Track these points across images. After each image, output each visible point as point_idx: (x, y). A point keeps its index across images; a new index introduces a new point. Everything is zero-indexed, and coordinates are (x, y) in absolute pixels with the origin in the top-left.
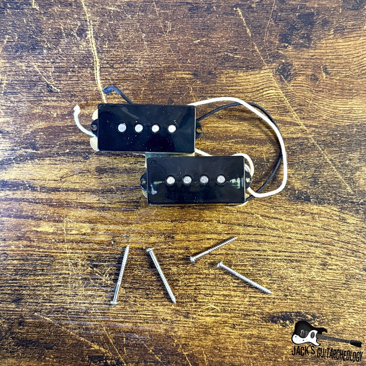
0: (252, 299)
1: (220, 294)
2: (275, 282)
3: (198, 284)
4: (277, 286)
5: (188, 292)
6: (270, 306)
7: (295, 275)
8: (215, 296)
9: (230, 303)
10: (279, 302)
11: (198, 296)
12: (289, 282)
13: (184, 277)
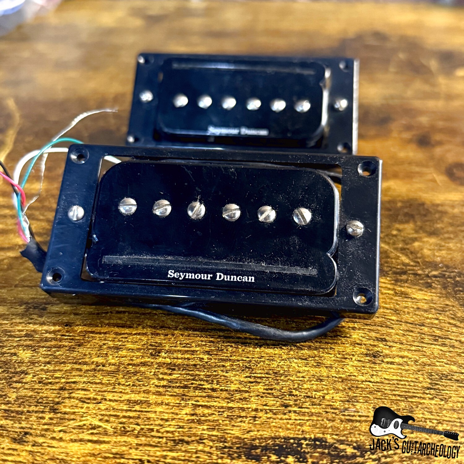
0: (200, 411)
1: (122, 399)
2: (259, 380)
3: (73, 380)
4: (265, 387)
5: (43, 393)
6: (245, 426)
7: (308, 371)
8: (108, 403)
9: (142, 416)
10: (268, 418)
11: (63, 402)
12: (293, 381)
13: (42, 367)
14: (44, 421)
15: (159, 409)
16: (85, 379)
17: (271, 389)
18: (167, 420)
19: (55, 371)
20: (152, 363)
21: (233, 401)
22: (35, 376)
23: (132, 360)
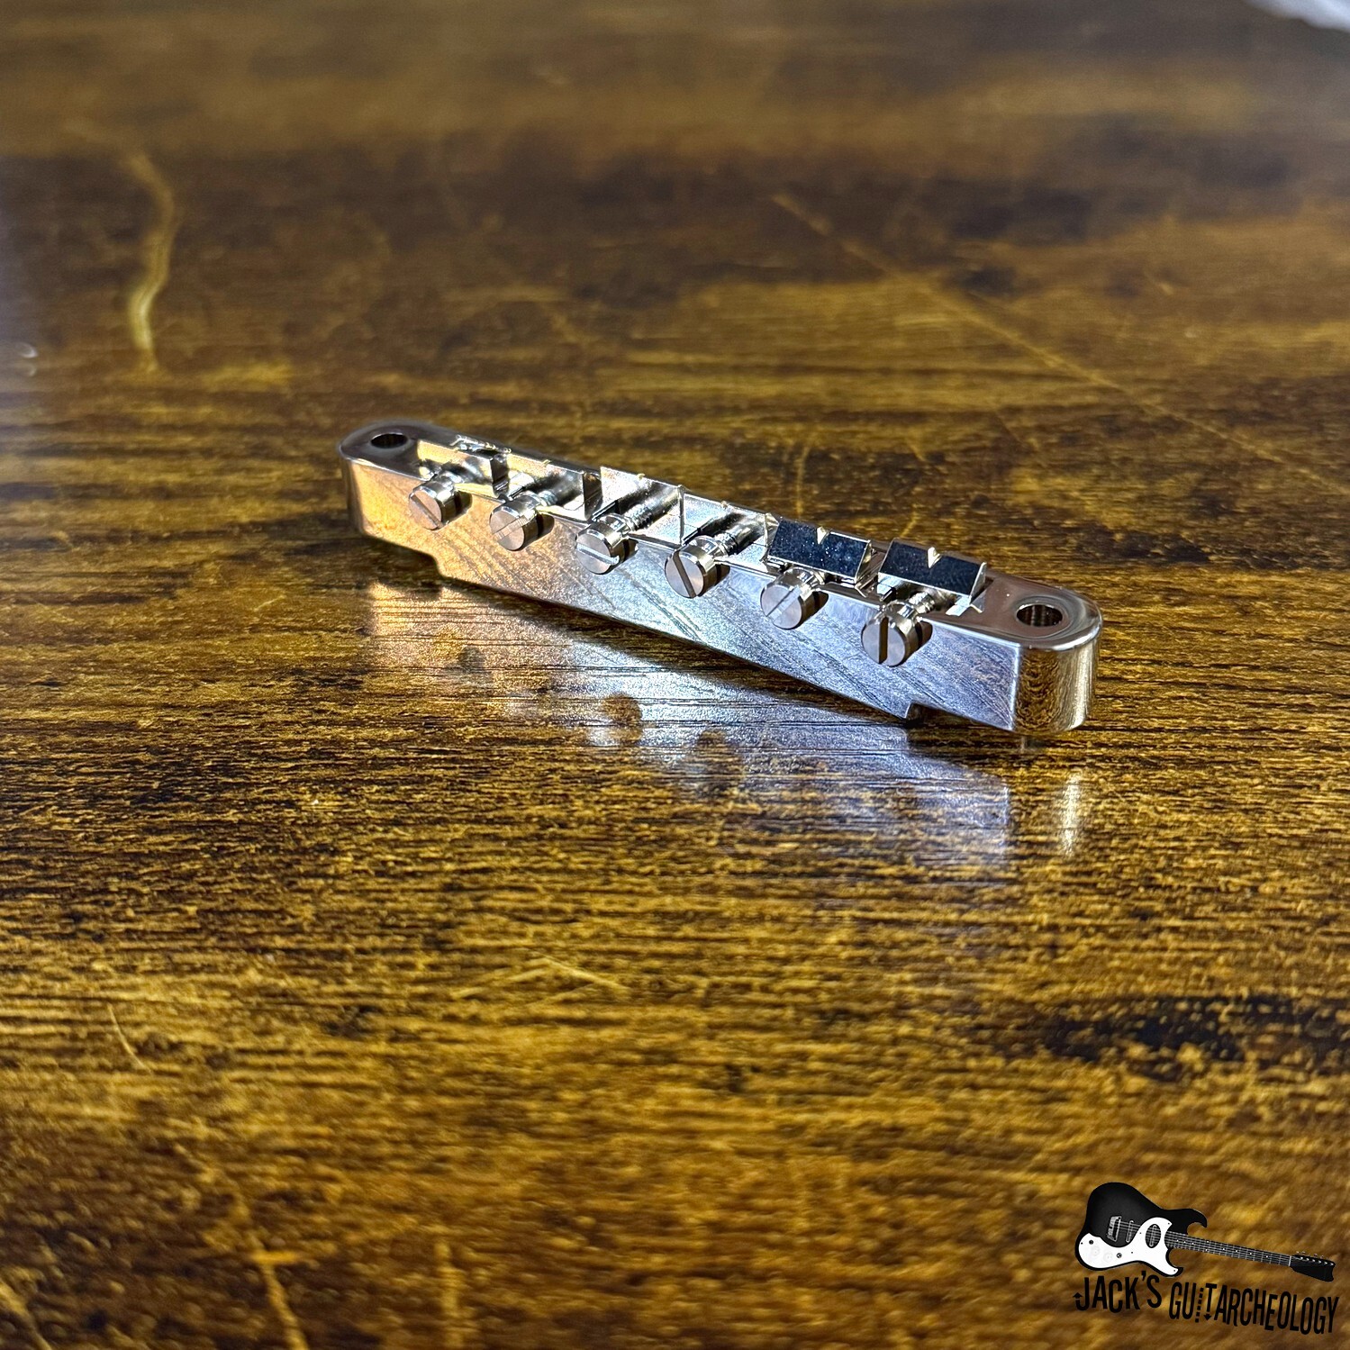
1: (638, 909)
3: (478, 865)
4: (1068, 869)
5: (395, 900)
6: (1027, 969)
7: (1190, 823)
8: (598, 920)
9: (709, 953)
10: (1095, 948)
11: (461, 923)
12: (1150, 850)
13: (378, 835)
14: (412, 974)
15: (756, 933)
16: (515, 862)
17: (1089, 874)
18: (786, 961)
19: (419, 843)
20: (707, 814)
21: (975, 906)
22: (361, 858)
23: (645, 809)
